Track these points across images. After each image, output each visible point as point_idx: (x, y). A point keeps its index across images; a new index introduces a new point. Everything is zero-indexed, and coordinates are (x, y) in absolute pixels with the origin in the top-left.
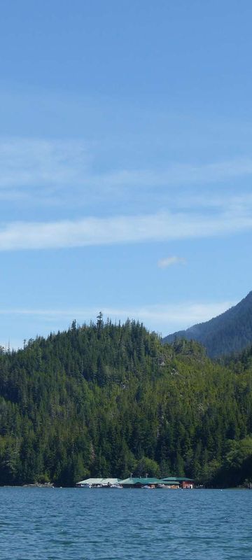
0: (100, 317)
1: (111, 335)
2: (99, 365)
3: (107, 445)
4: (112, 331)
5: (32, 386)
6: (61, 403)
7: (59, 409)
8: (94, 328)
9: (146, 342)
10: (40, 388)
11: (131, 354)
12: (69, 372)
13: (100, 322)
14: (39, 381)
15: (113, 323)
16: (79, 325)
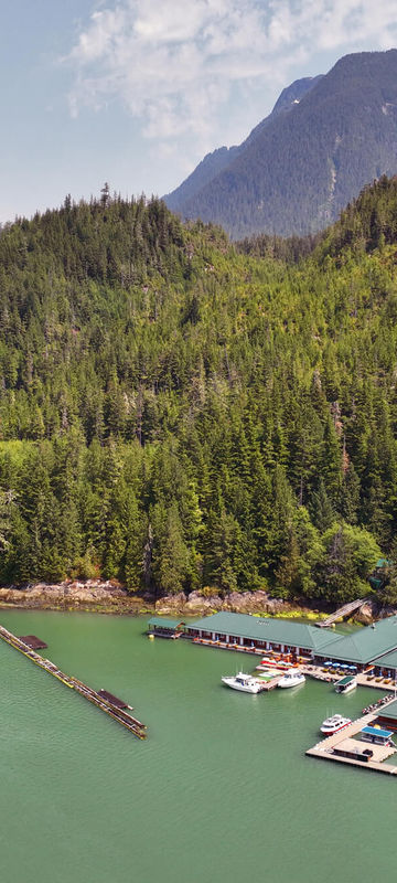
0: (106, 190)
1: (122, 216)
2: (110, 258)
3: (231, 482)
4: (123, 209)
5: (17, 294)
6: (62, 319)
7: (59, 329)
8: (96, 206)
9: (169, 227)
10: (30, 296)
11: (151, 242)
12: (69, 270)
13: (105, 198)
14: (26, 285)
15: (124, 198)
16: (76, 201)
